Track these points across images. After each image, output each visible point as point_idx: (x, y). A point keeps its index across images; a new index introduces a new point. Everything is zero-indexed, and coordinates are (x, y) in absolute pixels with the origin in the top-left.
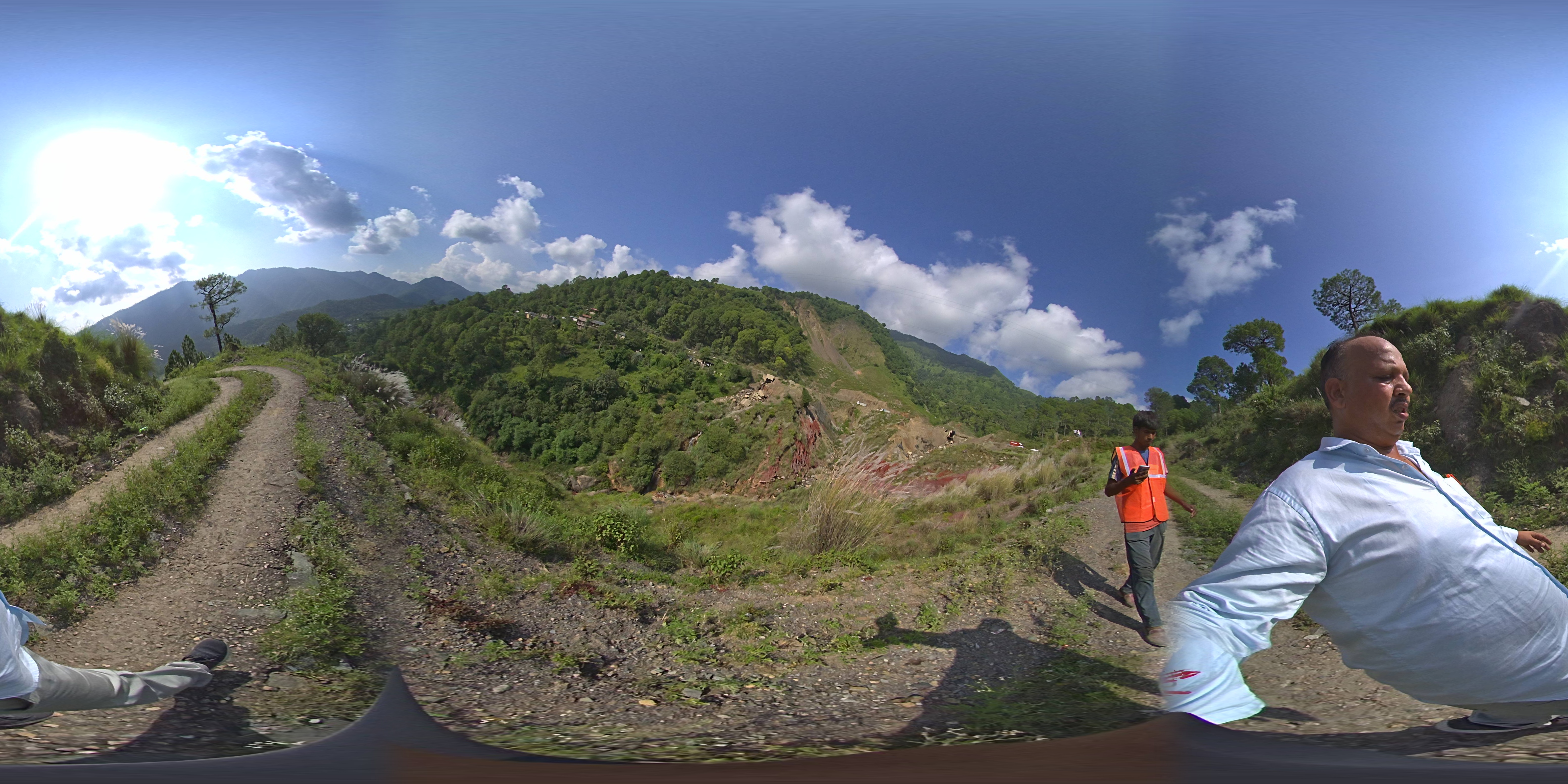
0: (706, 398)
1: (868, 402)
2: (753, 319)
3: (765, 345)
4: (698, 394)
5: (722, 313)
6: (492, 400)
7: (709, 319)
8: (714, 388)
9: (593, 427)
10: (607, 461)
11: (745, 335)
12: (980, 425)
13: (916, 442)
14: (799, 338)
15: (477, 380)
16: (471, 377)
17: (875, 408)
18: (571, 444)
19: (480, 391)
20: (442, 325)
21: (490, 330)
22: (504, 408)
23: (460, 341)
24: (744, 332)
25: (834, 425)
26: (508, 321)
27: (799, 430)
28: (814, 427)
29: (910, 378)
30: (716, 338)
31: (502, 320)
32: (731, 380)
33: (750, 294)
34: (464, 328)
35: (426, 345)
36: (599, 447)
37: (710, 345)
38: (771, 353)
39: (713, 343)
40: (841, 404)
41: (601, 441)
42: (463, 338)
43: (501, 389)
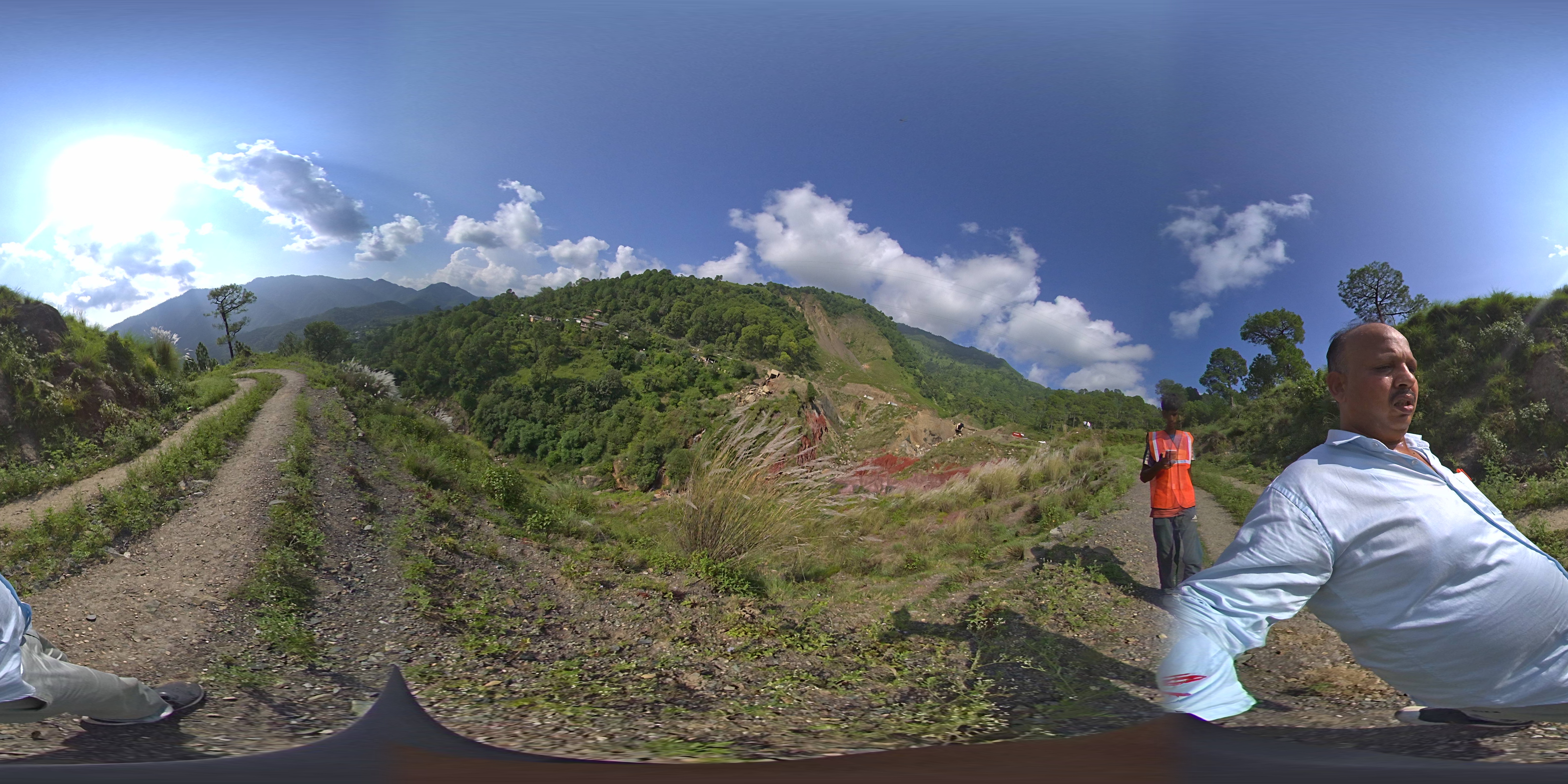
0: (710, 395)
1: (876, 396)
2: (757, 315)
3: (769, 340)
4: (702, 391)
5: (726, 310)
6: (498, 403)
7: (713, 315)
8: (718, 385)
9: (598, 427)
10: (612, 460)
11: (748, 330)
12: (989, 417)
13: (924, 435)
14: (805, 332)
15: (482, 385)
16: (477, 381)
17: (882, 402)
18: (576, 445)
19: (486, 395)
20: (447, 331)
21: (494, 333)
22: (509, 410)
23: (465, 345)
24: (748, 328)
25: (841, 420)
26: (512, 324)
27: (805, 425)
28: (820, 421)
29: (918, 370)
30: (720, 335)
31: (506, 323)
32: (735, 377)
33: (754, 290)
34: (469, 332)
35: (432, 351)
36: (604, 447)
37: (714, 342)
38: (775, 348)
39: (717, 340)
40: (848, 398)
41: (606, 441)
42: (468, 342)
43: (507, 393)
